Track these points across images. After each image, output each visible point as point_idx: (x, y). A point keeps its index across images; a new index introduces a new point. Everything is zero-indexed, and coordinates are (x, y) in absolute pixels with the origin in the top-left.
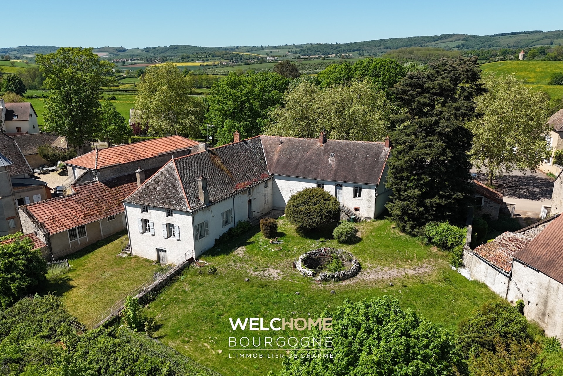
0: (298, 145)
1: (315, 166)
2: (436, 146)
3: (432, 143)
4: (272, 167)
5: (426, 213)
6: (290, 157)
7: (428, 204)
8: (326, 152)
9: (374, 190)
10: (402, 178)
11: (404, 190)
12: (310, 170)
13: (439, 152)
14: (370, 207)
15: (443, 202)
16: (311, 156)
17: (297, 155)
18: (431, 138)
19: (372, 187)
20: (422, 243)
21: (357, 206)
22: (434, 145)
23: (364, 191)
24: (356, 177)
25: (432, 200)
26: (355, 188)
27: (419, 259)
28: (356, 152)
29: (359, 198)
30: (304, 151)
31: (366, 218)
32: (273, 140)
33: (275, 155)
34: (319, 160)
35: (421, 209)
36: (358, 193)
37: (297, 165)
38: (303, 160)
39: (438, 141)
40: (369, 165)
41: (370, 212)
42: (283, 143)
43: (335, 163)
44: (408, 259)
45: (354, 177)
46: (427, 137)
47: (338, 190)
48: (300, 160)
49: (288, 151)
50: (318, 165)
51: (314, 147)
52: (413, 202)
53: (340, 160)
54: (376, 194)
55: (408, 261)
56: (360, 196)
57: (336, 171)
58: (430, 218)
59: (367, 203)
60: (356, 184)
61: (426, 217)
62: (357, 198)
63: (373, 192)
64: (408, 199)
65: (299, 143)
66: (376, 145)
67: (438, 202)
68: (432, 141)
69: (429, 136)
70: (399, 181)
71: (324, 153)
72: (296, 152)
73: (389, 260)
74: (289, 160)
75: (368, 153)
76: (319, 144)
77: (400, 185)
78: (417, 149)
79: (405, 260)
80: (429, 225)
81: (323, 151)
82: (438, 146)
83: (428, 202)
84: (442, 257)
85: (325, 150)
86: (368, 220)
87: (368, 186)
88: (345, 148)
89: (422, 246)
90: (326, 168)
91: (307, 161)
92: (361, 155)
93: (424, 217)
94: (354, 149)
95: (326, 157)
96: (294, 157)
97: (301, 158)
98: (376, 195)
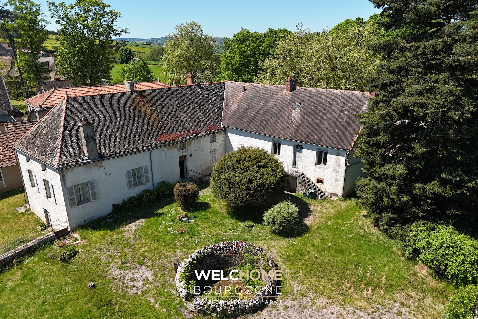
0: (262, 93)
1: (273, 120)
2: (443, 91)
3: (435, 85)
4: (227, 118)
5: (413, 206)
6: (249, 107)
7: (417, 191)
8: (291, 102)
9: (344, 158)
10: (378, 145)
11: (380, 164)
12: (266, 124)
13: (446, 103)
14: (337, 180)
15: (447, 192)
16: (272, 107)
17: (258, 105)
18: (435, 77)
19: (341, 152)
20: (403, 254)
21: (320, 177)
22: (439, 89)
23: (331, 158)
24: (322, 137)
25: (427, 186)
26: (320, 151)
27: (390, 289)
28: (329, 104)
29: (324, 166)
30: (267, 100)
31: (331, 194)
32: (238, 87)
33: (235, 104)
34: (280, 112)
35: (405, 198)
36: (323, 160)
37: (255, 117)
38: (262, 112)
39: (447, 83)
40: (343, 122)
41: (337, 187)
42: (246, 90)
43: (299, 116)
44: (368, 285)
45: (318, 137)
46: (426, 75)
47: (297, 153)
48: (259, 111)
49: (249, 100)
50: (278, 118)
51: (279, 96)
52: (392, 184)
53: (306, 114)
54: (346, 163)
55: (367, 290)
56: (325, 163)
57: (298, 128)
58: (421, 215)
59: (334, 174)
60: (320, 147)
61: (413, 212)
62: (321, 165)
63: (342, 159)
64: (386, 179)
65: (263, 90)
66: (357, 95)
67: (436, 191)
68: (436, 82)
69: (431, 73)
70: (373, 149)
71: (289, 104)
72: (258, 101)
73: (336, 280)
74: (247, 111)
75: (345, 105)
76: (285, 91)
77: (374, 155)
78: (405, 96)
79: (363, 286)
80: (417, 227)
81: (288, 101)
82: (446, 91)
83: (418, 188)
84: (433, 290)
85: (290, 99)
86: (334, 198)
87: (336, 151)
88: (317, 98)
89: (402, 259)
90: (286, 122)
91: (267, 112)
92: (336, 108)
93: (410, 212)
94: (327, 100)
95: (290, 108)
96: (254, 107)
97: (261, 109)
98: (346, 165)
